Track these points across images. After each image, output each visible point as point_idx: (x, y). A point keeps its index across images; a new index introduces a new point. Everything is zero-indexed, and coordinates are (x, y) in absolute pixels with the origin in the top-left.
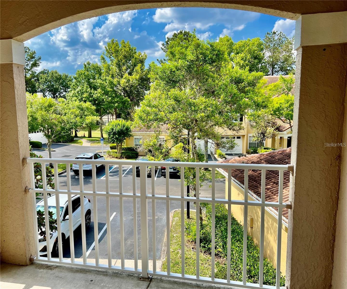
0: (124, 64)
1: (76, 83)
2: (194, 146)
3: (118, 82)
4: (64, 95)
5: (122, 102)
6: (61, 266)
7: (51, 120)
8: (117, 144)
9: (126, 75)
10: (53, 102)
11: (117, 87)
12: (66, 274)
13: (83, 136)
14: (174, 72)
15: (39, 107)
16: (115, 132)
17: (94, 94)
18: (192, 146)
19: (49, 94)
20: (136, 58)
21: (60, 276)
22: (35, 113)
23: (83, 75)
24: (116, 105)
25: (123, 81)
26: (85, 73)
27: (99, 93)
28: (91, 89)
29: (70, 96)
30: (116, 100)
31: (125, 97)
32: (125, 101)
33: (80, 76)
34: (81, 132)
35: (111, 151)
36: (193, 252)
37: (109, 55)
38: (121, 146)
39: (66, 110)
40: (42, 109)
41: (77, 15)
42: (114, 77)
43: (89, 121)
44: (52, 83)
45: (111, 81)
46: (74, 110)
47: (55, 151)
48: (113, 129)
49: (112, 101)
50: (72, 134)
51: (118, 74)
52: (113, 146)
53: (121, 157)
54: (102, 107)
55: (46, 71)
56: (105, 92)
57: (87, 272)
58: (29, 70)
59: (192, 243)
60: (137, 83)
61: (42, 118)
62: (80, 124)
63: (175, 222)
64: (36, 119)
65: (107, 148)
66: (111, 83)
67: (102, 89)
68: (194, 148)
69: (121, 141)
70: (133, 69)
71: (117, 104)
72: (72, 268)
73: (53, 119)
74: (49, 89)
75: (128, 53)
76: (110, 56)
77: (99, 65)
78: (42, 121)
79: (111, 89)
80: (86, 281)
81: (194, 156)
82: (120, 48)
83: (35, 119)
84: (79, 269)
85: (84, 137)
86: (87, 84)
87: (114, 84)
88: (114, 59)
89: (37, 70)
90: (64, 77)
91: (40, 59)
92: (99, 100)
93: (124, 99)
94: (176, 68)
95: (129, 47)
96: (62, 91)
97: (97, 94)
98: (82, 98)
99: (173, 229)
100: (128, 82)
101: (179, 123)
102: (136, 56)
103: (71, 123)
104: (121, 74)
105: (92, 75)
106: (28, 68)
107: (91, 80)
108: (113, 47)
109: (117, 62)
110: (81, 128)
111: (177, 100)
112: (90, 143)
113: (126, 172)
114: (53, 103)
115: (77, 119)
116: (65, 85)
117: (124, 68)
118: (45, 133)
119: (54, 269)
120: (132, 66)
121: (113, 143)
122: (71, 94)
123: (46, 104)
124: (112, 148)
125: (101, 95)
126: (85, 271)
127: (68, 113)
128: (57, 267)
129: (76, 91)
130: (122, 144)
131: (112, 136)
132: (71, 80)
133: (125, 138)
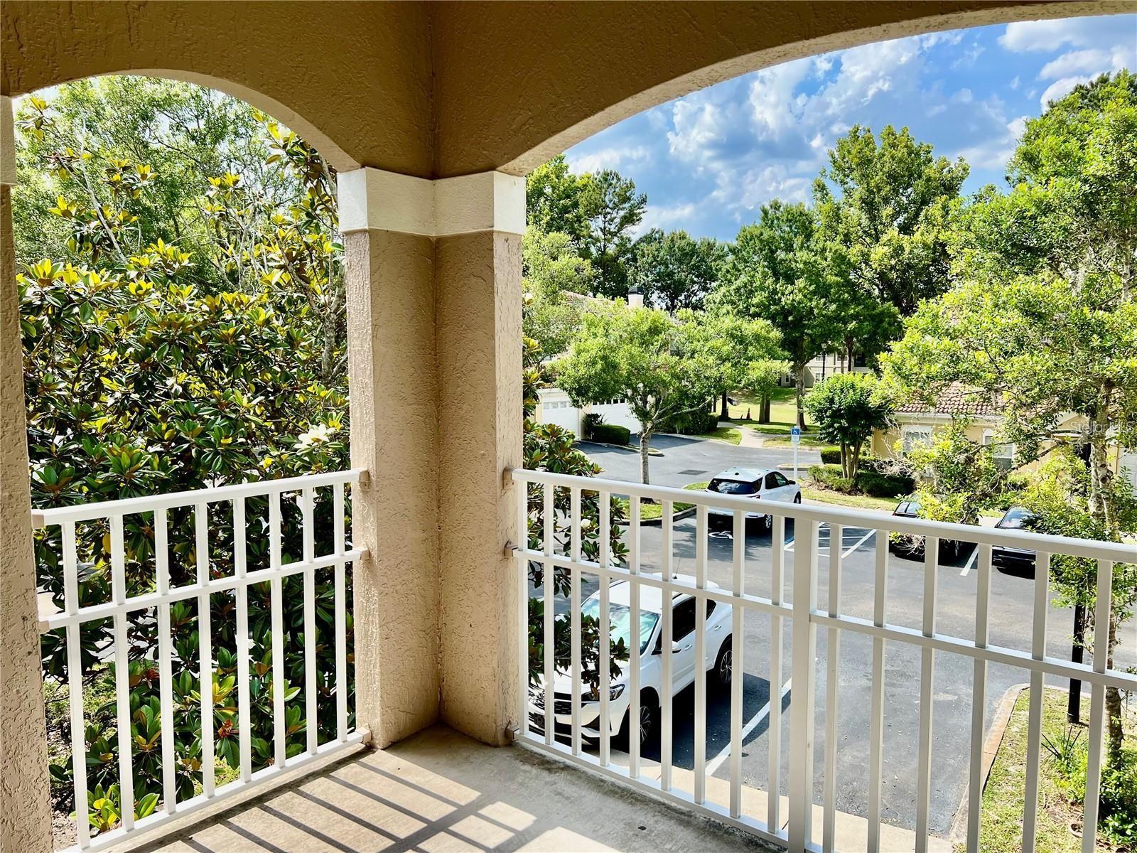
0: (886, 201)
1: (734, 264)
2: (1101, 473)
3: (863, 256)
4: (700, 299)
5: (873, 318)
6: (575, 769)
7: (655, 369)
8: (843, 448)
9: (893, 233)
10: (662, 321)
11: (860, 273)
12: (583, 793)
13: (745, 417)
14: (1033, 218)
15: (625, 335)
16: (839, 410)
17: (783, 294)
18: (1096, 471)
19: (659, 297)
20: (929, 179)
21: (566, 795)
22: (613, 350)
23: (757, 241)
24: (852, 325)
25: (879, 252)
26: (762, 234)
27: (800, 291)
28: (777, 281)
29: (715, 303)
30: (852, 311)
31: (884, 300)
32: (882, 313)
33: (747, 243)
34: (741, 404)
35: (822, 466)
36: (1075, 839)
37: (841, 176)
38: (857, 453)
39: (695, 343)
40: (631, 340)
41: (645, 92)
42: (851, 242)
43: (758, 374)
44: (671, 266)
45: (840, 254)
46: (718, 342)
47: (661, 455)
48: (832, 401)
49: (839, 314)
50: (715, 411)
51: (865, 232)
52: (831, 453)
53: (854, 490)
54: (807, 334)
55: (657, 235)
56: (818, 286)
57: (637, 800)
58: (614, 234)
59: (1074, 808)
60: (927, 256)
61: (630, 364)
62: (730, 382)
63: (1020, 726)
64: (615, 366)
65: (813, 458)
66: (840, 259)
67: (811, 280)
68: (1104, 480)
69: (857, 440)
70: (917, 214)
71: (854, 322)
72: (602, 781)
73: (659, 367)
74: (659, 285)
75: (902, 165)
76: (842, 178)
77: (805, 208)
78: (630, 374)
79: (839, 279)
80: (629, 825)
81: (1100, 506)
82: (876, 153)
83: (612, 367)
84: (619, 787)
85: (748, 420)
86: (767, 267)
87: (849, 263)
88: (856, 187)
89: (634, 234)
90: (702, 249)
91: (644, 201)
92: (799, 311)
93: (879, 309)
94: (1038, 207)
95: (906, 146)
96: (696, 287)
97: (792, 294)
98: (747, 307)
99: (1009, 748)
100: (898, 255)
101: (1037, 390)
102: (930, 171)
103: (707, 378)
104: (875, 229)
105: (783, 238)
106: (613, 228)
107: (781, 255)
108: (854, 151)
109: (865, 194)
110: (743, 395)
111: (1034, 314)
112: (763, 440)
113: (865, 538)
114: (663, 324)
115: (722, 368)
116: (705, 272)
117: (887, 211)
118: (636, 404)
119: (556, 772)
120: (915, 203)
121: (832, 442)
122: (717, 297)
123: (645, 327)
124: (827, 458)
125: (805, 296)
126: (632, 798)
127: (700, 351)
128: (566, 768)
129: (734, 287)
130: (859, 449)
131: (827, 421)
132: (723, 256)
133: (872, 429)
